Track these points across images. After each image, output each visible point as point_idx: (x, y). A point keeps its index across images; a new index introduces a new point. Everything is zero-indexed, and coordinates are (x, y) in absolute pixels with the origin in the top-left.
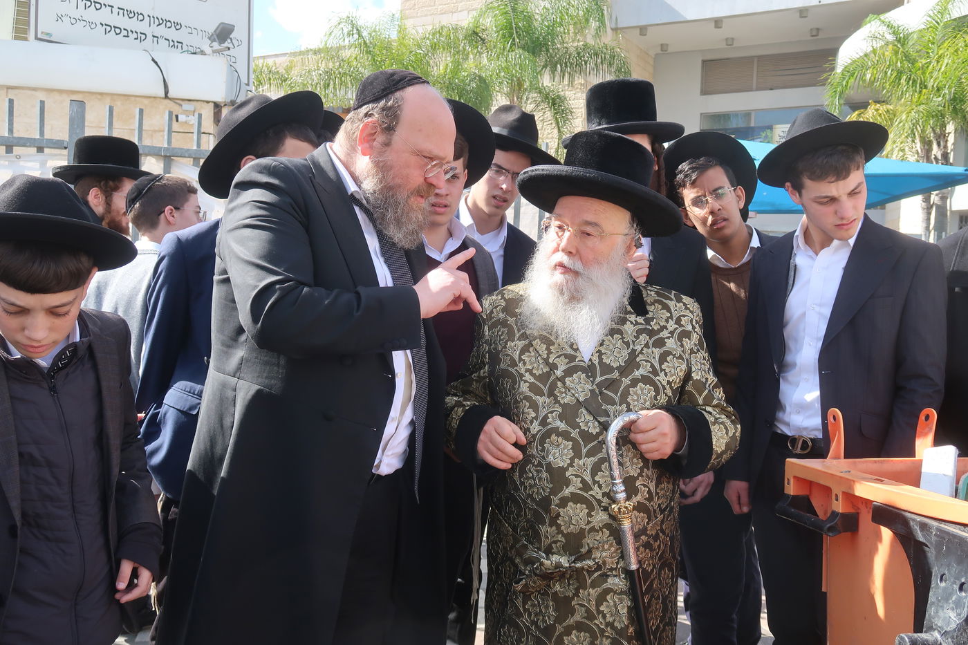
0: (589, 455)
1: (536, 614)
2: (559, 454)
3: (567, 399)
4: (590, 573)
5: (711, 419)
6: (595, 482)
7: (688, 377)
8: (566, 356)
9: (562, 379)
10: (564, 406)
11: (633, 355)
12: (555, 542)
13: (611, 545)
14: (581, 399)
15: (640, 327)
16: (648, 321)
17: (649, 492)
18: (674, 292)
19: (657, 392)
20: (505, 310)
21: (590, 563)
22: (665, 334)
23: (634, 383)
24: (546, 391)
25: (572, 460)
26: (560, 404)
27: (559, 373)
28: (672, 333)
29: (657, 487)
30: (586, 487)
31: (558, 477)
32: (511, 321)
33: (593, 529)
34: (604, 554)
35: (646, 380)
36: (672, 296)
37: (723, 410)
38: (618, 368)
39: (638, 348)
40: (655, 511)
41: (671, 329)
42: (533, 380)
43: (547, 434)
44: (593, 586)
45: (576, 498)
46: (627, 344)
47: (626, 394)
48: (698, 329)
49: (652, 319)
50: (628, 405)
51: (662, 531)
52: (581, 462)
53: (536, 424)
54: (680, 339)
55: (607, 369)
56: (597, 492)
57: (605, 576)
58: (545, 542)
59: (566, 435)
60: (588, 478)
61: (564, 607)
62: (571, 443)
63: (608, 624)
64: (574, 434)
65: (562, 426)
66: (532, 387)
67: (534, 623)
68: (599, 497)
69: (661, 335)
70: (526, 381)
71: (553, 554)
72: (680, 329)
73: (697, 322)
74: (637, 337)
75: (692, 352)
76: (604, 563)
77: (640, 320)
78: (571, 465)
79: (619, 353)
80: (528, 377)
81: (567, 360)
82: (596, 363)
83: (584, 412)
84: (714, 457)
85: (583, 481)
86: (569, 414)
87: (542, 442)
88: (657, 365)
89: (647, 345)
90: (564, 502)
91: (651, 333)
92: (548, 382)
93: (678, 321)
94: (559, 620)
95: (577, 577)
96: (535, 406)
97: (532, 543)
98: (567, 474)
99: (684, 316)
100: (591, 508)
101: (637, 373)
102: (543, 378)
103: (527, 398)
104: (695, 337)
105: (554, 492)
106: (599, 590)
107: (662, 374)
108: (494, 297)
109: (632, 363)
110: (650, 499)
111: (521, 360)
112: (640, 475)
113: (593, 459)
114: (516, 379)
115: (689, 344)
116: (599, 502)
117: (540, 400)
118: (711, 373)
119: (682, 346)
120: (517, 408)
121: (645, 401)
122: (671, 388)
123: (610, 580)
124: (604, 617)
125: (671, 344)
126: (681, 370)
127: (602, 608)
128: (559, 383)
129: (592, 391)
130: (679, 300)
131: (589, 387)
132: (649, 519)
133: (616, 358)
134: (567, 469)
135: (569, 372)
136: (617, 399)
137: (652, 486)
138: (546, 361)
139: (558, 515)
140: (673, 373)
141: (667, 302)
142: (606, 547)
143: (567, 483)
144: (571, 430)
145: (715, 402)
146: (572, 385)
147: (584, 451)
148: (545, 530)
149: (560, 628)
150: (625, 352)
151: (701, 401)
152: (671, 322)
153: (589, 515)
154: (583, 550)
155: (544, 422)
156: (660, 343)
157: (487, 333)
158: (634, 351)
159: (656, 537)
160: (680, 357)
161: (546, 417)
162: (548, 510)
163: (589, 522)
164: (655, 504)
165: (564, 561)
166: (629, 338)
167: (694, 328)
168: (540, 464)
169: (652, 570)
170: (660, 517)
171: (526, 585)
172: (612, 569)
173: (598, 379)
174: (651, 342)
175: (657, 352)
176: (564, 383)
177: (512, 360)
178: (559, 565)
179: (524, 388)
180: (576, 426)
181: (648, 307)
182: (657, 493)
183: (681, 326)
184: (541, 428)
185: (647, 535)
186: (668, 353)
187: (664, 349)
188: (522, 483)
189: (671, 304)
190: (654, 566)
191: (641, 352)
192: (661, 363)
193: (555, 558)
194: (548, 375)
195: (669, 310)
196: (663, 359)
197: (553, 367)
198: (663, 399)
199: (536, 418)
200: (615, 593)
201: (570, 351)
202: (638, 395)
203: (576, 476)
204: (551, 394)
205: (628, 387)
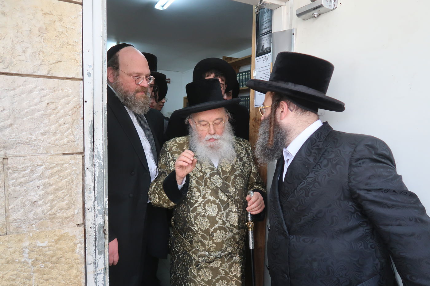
0: (224, 210)
2: (212, 211)
3: (213, 187)
4: (227, 257)
6: (227, 221)
7: (251, 171)
8: (209, 168)
9: (209, 178)
10: (212, 190)
11: (233, 166)
12: (212, 247)
13: (234, 245)
14: (219, 186)
18: (241, 138)
19: (244, 180)
21: (226, 253)
24: (203, 183)
25: (218, 212)
26: (210, 189)
27: (207, 176)
28: (245, 155)
30: (224, 223)
31: (213, 220)
33: (227, 240)
34: (231, 249)
35: (239, 175)
36: (241, 140)
38: (228, 172)
39: (234, 163)
41: (244, 153)
42: (197, 179)
44: (227, 262)
45: (220, 228)
46: (230, 161)
47: (233, 182)
49: (237, 150)
50: (235, 187)
52: (222, 213)
53: (200, 198)
54: (248, 157)
55: (224, 172)
56: (228, 225)
57: (232, 257)
58: (208, 247)
59: (214, 202)
60: (225, 219)
61: (216, 272)
62: (217, 205)
63: (234, 276)
64: (218, 201)
65: (212, 198)
66: (197, 182)
67: (203, 280)
69: (241, 156)
70: (194, 179)
71: (211, 252)
72: (247, 153)
75: (252, 161)
78: (217, 215)
79: (228, 165)
80: (194, 177)
81: (210, 170)
83: (220, 191)
85: (223, 221)
86: (214, 193)
87: (204, 206)
88: (242, 169)
90: (215, 231)
92: (203, 180)
96: (199, 190)
97: (201, 248)
98: (216, 219)
99: (247, 147)
100: (226, 231)
101: (236, 173)
102: (201, 178)
103: (195, 187)
105: (211, 226)
106: (230, 263)
107: (245, 172)
109: (233, 169)
113: (226, 211)
116: (229, 228)
117: (201, 188)
119: (249, 159)
120: (191, 191)
121: (241, 184)
122: (248, 177)
123: (234, 258)
124: (232, 273)
125: (245, 159)
127: (231, 270)
128: (208, 180)
129: (223, 183)
130: (244, 141)
131: (220, 181)
133: (227, 168)
134: (216, 217)
135: (212, 175)
136: (231, 185)
138: (201, 171)
139: (213, 236)
140: (248, 171)
141: (240, 142)
142: (232, 246)
143: (216, 222)
144: (216, 200)
146: (214, 181)
147: (222, 208)
148: (208, 242)
149: (214, 280)
152: (244, 150)
153: (225, 234)
154: (224, 249)
155: (204, 197)
156: (242, 159)
160: (249, 165)
161: (205, 195)
162: (208, 234)
163: (225, 237)
168: (204, 215)
172: (234, 254)
173: (222, 177)
174: (238, 160)
175: (241, 164)
176: (211, 180)
179: (193, 182)
180: (217, 197)
184: (203, 200)
186: (245, 163)
188: (196, 223)
191: (236, 164)
194: (203, 177)
195: (242, 146)
196: (244, 166)
197: (205, 173)
199: (200, 196)
200: (236, 263)
201: (211, 166)
202: (238, 182)
203: (220, 219)
204: (206, 185)
205: (234, 179)
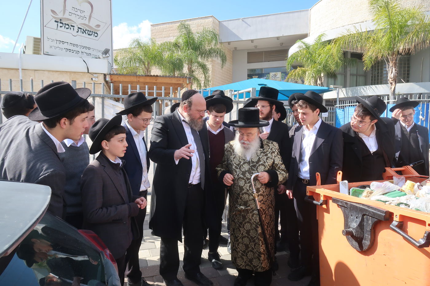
0: (248, 183)
1: (238, 219)
2: (241, 183)
3: (243, 170)
4: (250, 210)
5: (278, 173)
6: (250, 189)
7: (274, 163)
8: (243, 159)
9: (242, 165)
10: (243, 172)
11: (259, 158)
12: (242, 203)
13: (254, 204)
14: (246, 170)
15: (262, 151)
16: (264, 150)
17: (263, 191)
18: (271, 141)
19: (265, 167)
20: (230, 148)
21: (249, 208)
22: (268, 153)
23: (259, 165)
24: (239, 168)
25: (244, 184)
27: (242, 164)
28: (270, 152)
29: (265, 190)
30: (248, 191)
31: (241, 188)
32: (231, 150)
33: (250, 200)
34: (253, 206)
35: (262, 165)
36: (271, 143)
37: (283, 170)
38: (255, 162)
39: (261, 157)
40: (265, 195)
41: (269, 151)
43: (239, 178)
44: (251, 213)
45: (246, 193)
46: (258, 156)
47: (257, 168)
48: (277, 151)
49: (265, 149)
50: (258, 171)
51: (268, 200)
52: (246, 185)
53: (236, 176)
54: (272, 154)
55: (253, 162)
56: (250, 192)
57: (253, 211)
58: (239, 203)
59: (243, 179)
60: (248, 189)
61: (244, 218)
63: (254, 222)
64: (245, 178)
65: (242, 176)
66: (236, 167)
67: (238, 221)
68: (251, 193)
69: (267, 153)
70: (234, 166)
71: (241, 206)
72: (272, 151)
73: (276, 149)
74: (261, 154)
75: (275, 156)
76: (253, 208)
77: (262, 149)
79: (256, 158)
80: (235, 165)
81: (243, 160)
82: (250, 161)
83: (247, 173)
84: (279, 182)
85: (247, 189)
86: (244, 173)
87: (238, 180)
88: (265, 161)
89: (263, 156)
90: (243, 194)
91: (264, 153)
92: (239, 166)
93: (271, 149)
94: (243, 221)
95: (247, 211)
96: (236, 171)
97: (237, 203)
98: (243, 188)
99: (273, 148)
100: (249, 195)
101: (260, 163)
102: (238, 165)
103: (234, 170)
104: (276, 153)
105: (241, 191)
106: (252, 214)
107: (266, 163)
108: (228, 144)
109: (259, 160)
110: (264, 192)
111: (233, 160)
112: (261, 187)
113: (249, 184)
114: (232, 165)
115: (273, 155)
116: (251, 194)
117: (237, 170)
118: (280, 161)
119: (272, 155)
120: (232, 172)
121: (262, 170)
122: (269, 166)
123: (254, 212)
124: (253, 220)
125: (269, 155)
126: (272, 161)
127: (253, 218)
129: (249, 168)
130: (272, 143)
131: (248, 167)
132: (264, 197)
133: (255, 160)
135: (244, 163)
136: (255, 169)
137: (264, 190)
138: (239, 160)
139: (242, 197)
140: (270, 162)
141: (269, 144)
142: (253, 204)
143: (243, 190)
144: (244, 177)
145: (281, 169)
146: (244, 167)
147: (247, 182)
148: (239, 200)
149: (243, 223)
150: (258, 158)
151: (277, 169)
152: (270, 149)
153: (249, 197)
154: (248, 205)
155: (238, 176)
156: (266, 155)
157: (226, 153)
158: (260, 157)
159: (266, 201)
160: (272, 158)
161: (238, 174)
162: (239, 196)
164: (265, 194)
165: (243, 207)
166: (259, 155)
167: (275, 150)
168: (237, 185)
169: (265, 209)
170: (267, 197)
171: (235, 213)
172: (255, 209)
173: (251, 165)
174: (264, 155)
175: (266, 157)
177: (231, 160)
178: (242, 209)
179: (234, 167)
180: (246, 176)
181: (264, 146)
182: (265, 191)
183: (272, 150)
185: (263, 201)
186: (268, 157)
187: (267, 156)
188: (234, 190)
189: (270, 145)
190: (266, 208)
191: (261, 158)
192: (266, 160)
193: (241, 207)
194: (239, 164)
195: (269, 147)
196: (267, 159)
197: (241, 162)
198: (267, 169)
199: (236, 175)
200: (256, 214)
201: (244, 158)
202: (260, 168)
203: (245, 188)
204: (240, 169)
205: (258, 166)
